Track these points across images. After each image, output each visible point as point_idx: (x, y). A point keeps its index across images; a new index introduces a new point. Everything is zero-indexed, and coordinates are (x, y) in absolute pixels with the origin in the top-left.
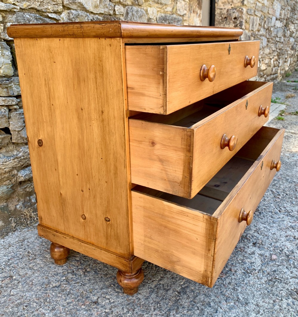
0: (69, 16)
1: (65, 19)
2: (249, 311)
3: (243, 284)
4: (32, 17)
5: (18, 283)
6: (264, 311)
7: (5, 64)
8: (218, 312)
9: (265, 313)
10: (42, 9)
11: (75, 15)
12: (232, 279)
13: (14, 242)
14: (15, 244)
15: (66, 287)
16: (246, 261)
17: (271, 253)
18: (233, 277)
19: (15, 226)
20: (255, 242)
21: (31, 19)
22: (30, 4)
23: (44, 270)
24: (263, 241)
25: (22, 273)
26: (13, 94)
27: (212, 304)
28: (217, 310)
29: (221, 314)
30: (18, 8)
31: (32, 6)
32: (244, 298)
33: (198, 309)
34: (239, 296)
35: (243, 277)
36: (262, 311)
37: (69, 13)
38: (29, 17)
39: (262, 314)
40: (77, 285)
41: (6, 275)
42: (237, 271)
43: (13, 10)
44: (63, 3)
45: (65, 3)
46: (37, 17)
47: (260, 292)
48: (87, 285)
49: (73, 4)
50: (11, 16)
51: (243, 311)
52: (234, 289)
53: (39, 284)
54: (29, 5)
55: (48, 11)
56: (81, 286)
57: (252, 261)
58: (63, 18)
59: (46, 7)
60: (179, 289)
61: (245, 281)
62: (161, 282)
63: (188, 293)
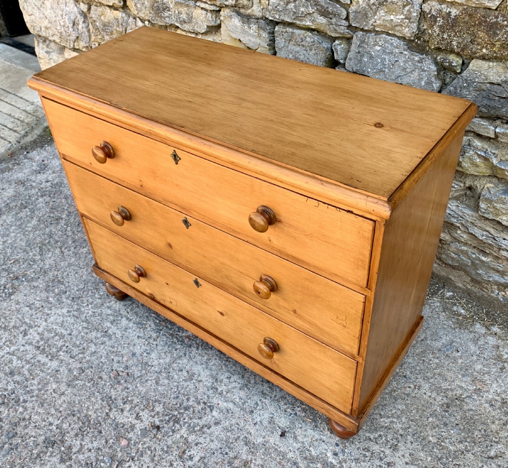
6: (54, 397)
9: (52, 397)
17: (133, 442)
18: (108, 384)
20: (160, 429)
27: (81, 356)
28: (72, 358)
29: (67, 360)
32: (77, 385)
33: (80, 344)
34: (80, 382)
35: (104, 394)
36: (54, 395)
39: (52, 394)
42: (115, 391)
47: (77, 402)
52: (92, 379)
57: (124, 412)
60: (110, 332)
61: (98, 394)
62: (124, 319)
63: (102, 338)
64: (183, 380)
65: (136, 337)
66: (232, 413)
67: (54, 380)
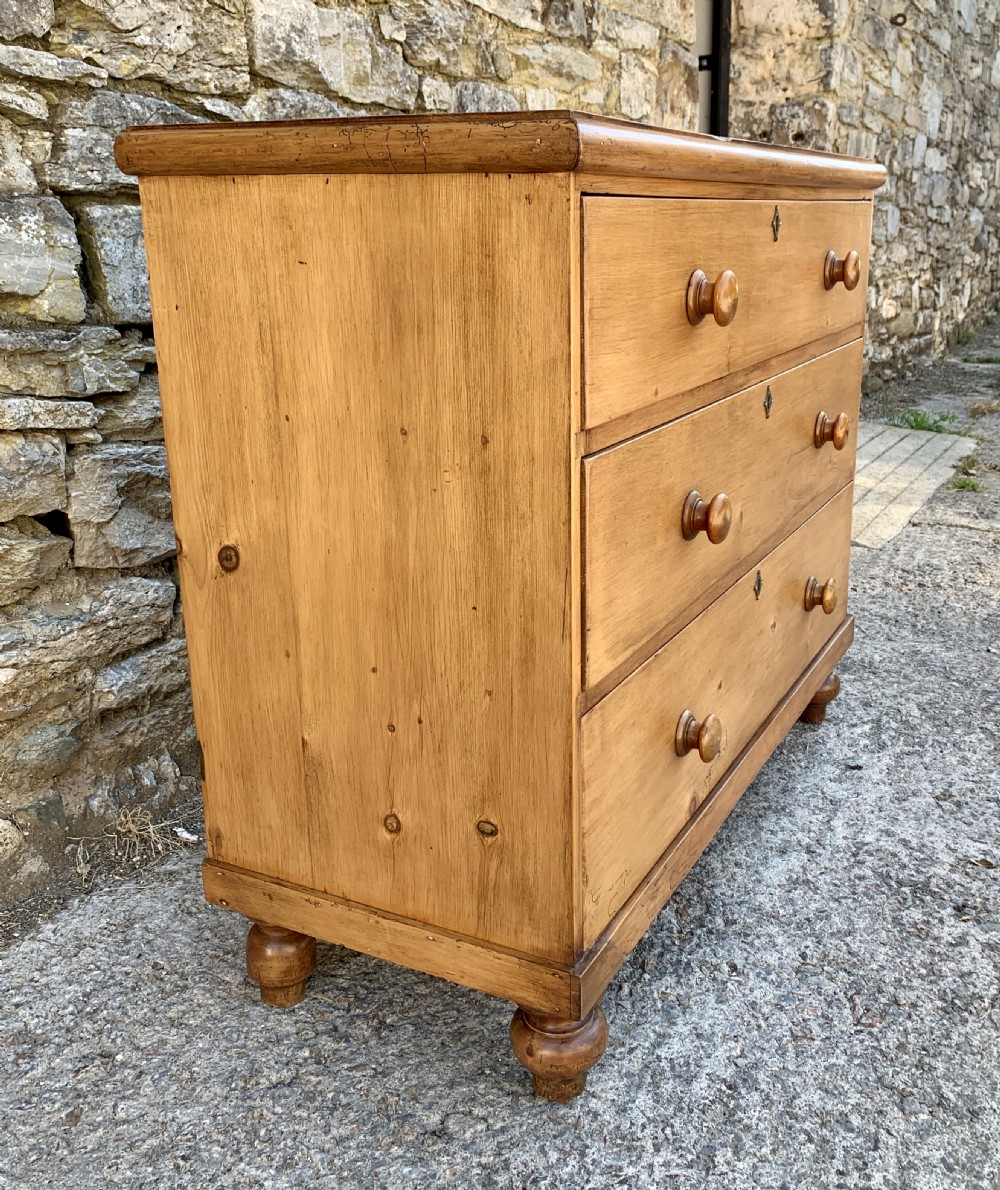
0: (269, 109)
2: (988, 1139)
3: (950, 1046)
4: (150, 109)
5: (139, 1077)
7: (56, 279)
8: (881, 1145)
10: (181, 83)
11: (292, 106)
12: (905, 1030)
13: (95, 930)
14: (98, 937)
15: (319, 1083)
16: (944, 968)
18: (909, 1024)
19: (90, 873)
20: (960, 903)
21: (148, 115)
22: (144, 62)
23: (225, 1028)
24: (988, 899)
25: (146, 1041)
26: (82, 387)
27: (855, 1120)
28: (877, 1141)
29: (892, 1154)
30: (104, 75)
31: (149, 71)
32: (960, 1095)
33: (810, 1140)
34: (944, 1090)
35: (943, 1025)
37: (270, 99)
38: (139, 107)
40: (358, 1074)
41: (87, 1052)
42: (921, 1003)
43: (85, 81)
44: (252, 62)
45: (259, 62)
46: (168, 109)
48: (397, 1074)
49: (285, 67)
50: (79, 105)
51: (967, 1138)
52: (919, 1065)
53: (216, 1076)
54: (141, 67)
55: (203, 88)
56: (374, 1076)
57: (966, 969)
58: (252, 116)
59: (195, 74)
60: (728, 1073)
61: (955, 1037)
62: (662, 1052)
63: (763, 1086)
67: (983, 1162)
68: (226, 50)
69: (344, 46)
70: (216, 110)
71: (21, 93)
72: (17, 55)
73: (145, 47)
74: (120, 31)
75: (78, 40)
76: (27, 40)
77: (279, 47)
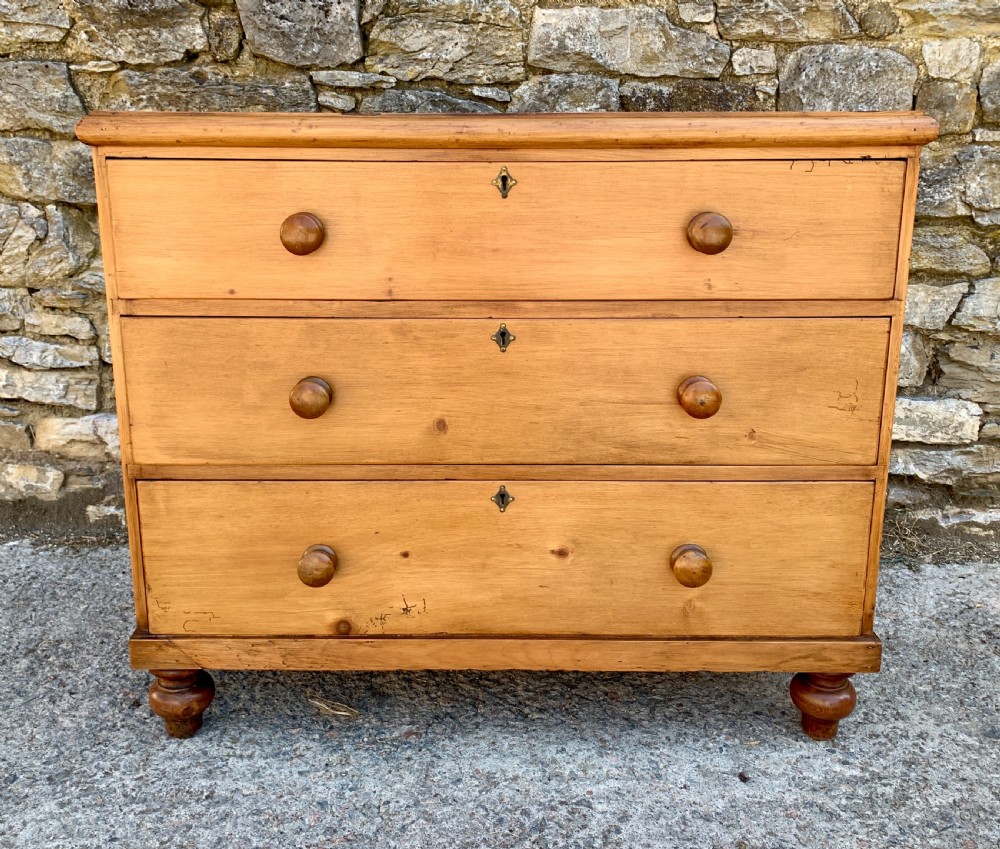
0: (540, 91)
1: (526, 98)
4: (421, 98)
10: (456, 80)
11: (556, 87)
22: (424, 69)
30: (393, 80)
31: (428, 74)
37: (541, 83)
38: (414, 98)
43: (379, 85)
44: (525, 59)
45: (530, 58)
46: (437, 97)
49: (557, 58)
50: (372, 99)
54: (422, 73)
55: (478, 81)
58: (522, 97)
59: (468, 72)
64: (480, 792)
65: (296, 776)
66: (629, 792)
68: (500, 53)
69: (632, 34)
70: (484, 95)
71: (333, 96)
72: (333, 75)
73: (426, 60)
74: (408, 53)
75: (381, 61)
76: (343, 66)
77: (552, 45)
